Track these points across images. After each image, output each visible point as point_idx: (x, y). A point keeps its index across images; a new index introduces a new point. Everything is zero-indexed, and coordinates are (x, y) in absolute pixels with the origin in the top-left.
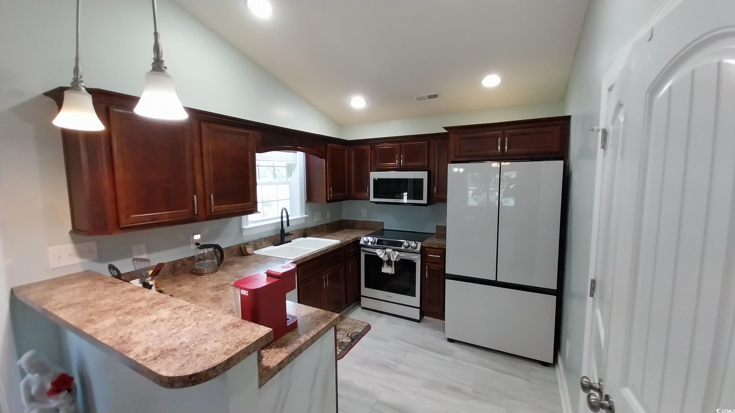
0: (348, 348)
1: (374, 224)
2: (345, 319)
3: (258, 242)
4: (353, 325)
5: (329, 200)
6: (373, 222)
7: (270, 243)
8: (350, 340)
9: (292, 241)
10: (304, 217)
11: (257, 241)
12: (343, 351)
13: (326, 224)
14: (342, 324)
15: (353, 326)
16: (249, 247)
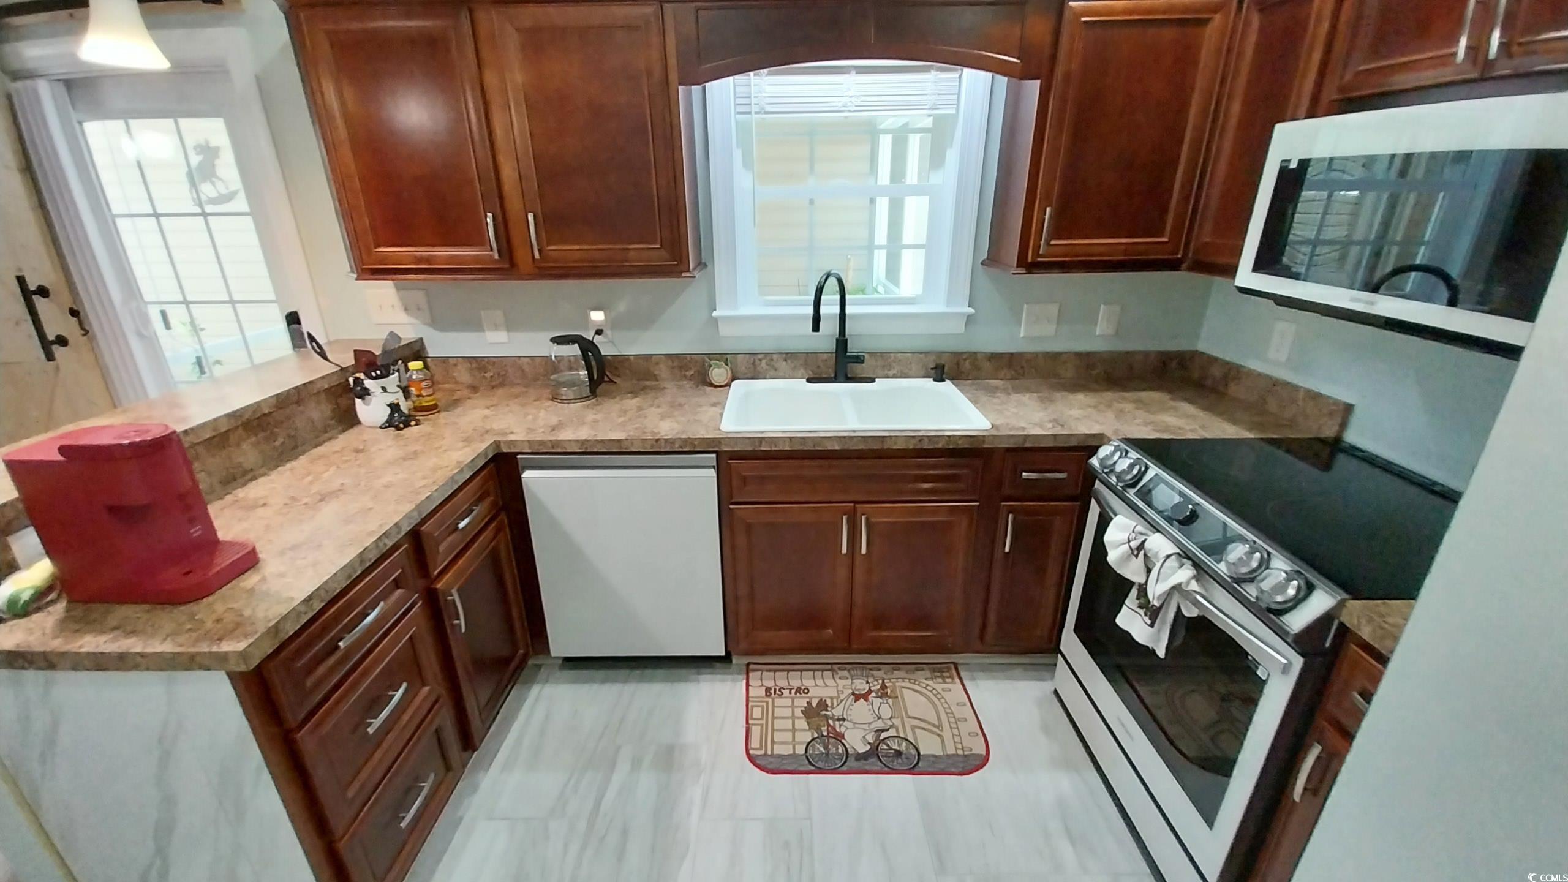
0: (820, 765)
1: (1300, 403)
2: (953, 682)
3: (764, 358)
4: (943, 717)
5: (1031, 263)
6: (1301, 395)
7: (806, 369)
8: (863, 749)
9: (877, 380)
10: (963, 314)
11: (760, 356)
12: (804, 757)
13: (1078, 355)
14: (924, 691)
15: (939, 718)
16: (719, 367)
